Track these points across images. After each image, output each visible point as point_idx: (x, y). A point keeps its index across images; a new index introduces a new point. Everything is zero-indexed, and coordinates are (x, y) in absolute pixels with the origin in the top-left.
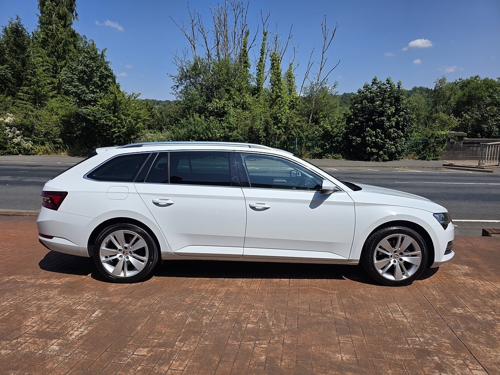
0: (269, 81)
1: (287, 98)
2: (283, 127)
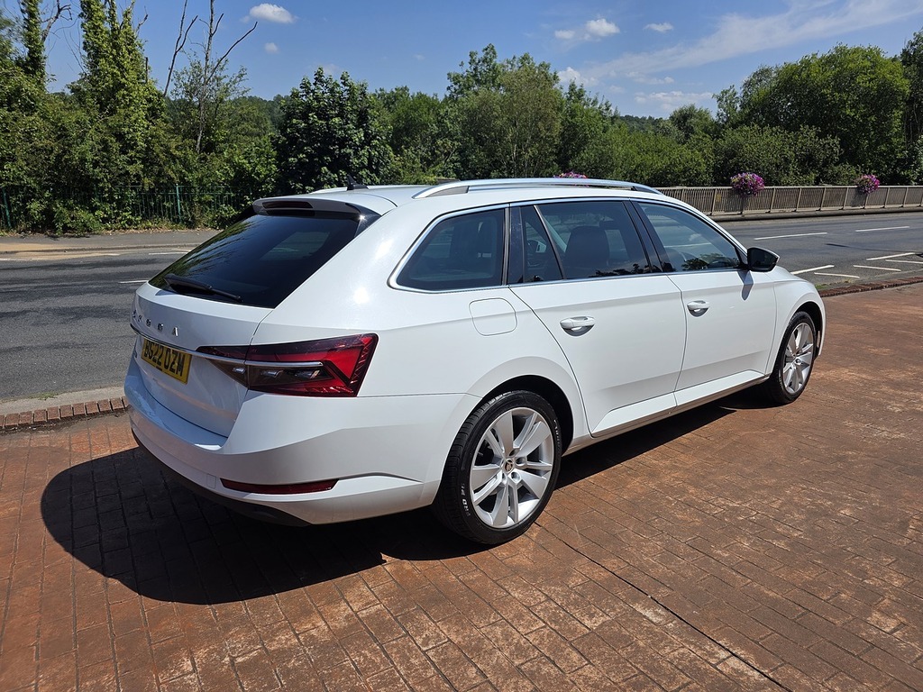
0: (82, 45)
1: (139, 92)
2: (139, 158)
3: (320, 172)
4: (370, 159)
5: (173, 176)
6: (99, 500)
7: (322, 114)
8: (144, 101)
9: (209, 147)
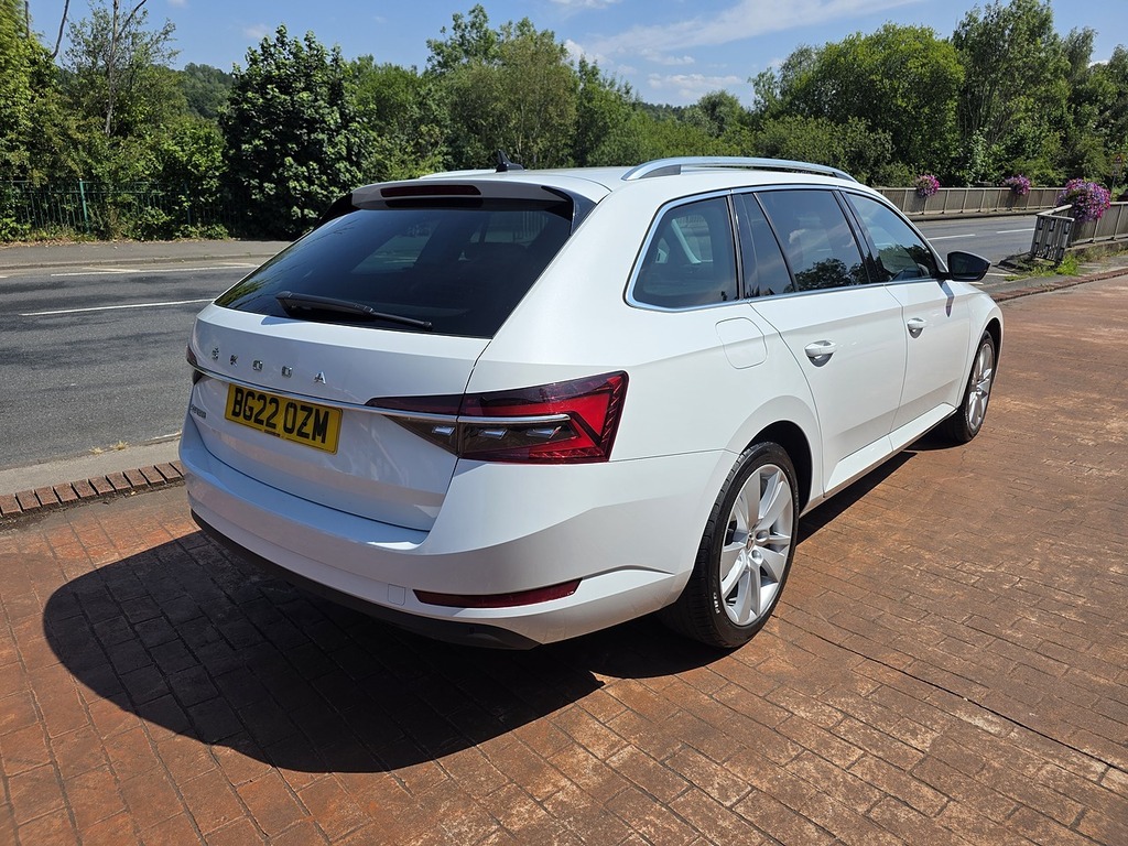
1: (18, 49)
2: (23, 143)
3: (283, 164)
4: (349, 149)
5: (75, 167)
6: (137, 628)
7: (285, 86)
8: (26, 62)
9: (123, 129)
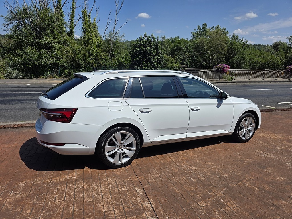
1: (95, 40)
3: (142, 63)
5: (102, 63)
7: (144, 46)
8: (96, 43)
9: (113, 56)
